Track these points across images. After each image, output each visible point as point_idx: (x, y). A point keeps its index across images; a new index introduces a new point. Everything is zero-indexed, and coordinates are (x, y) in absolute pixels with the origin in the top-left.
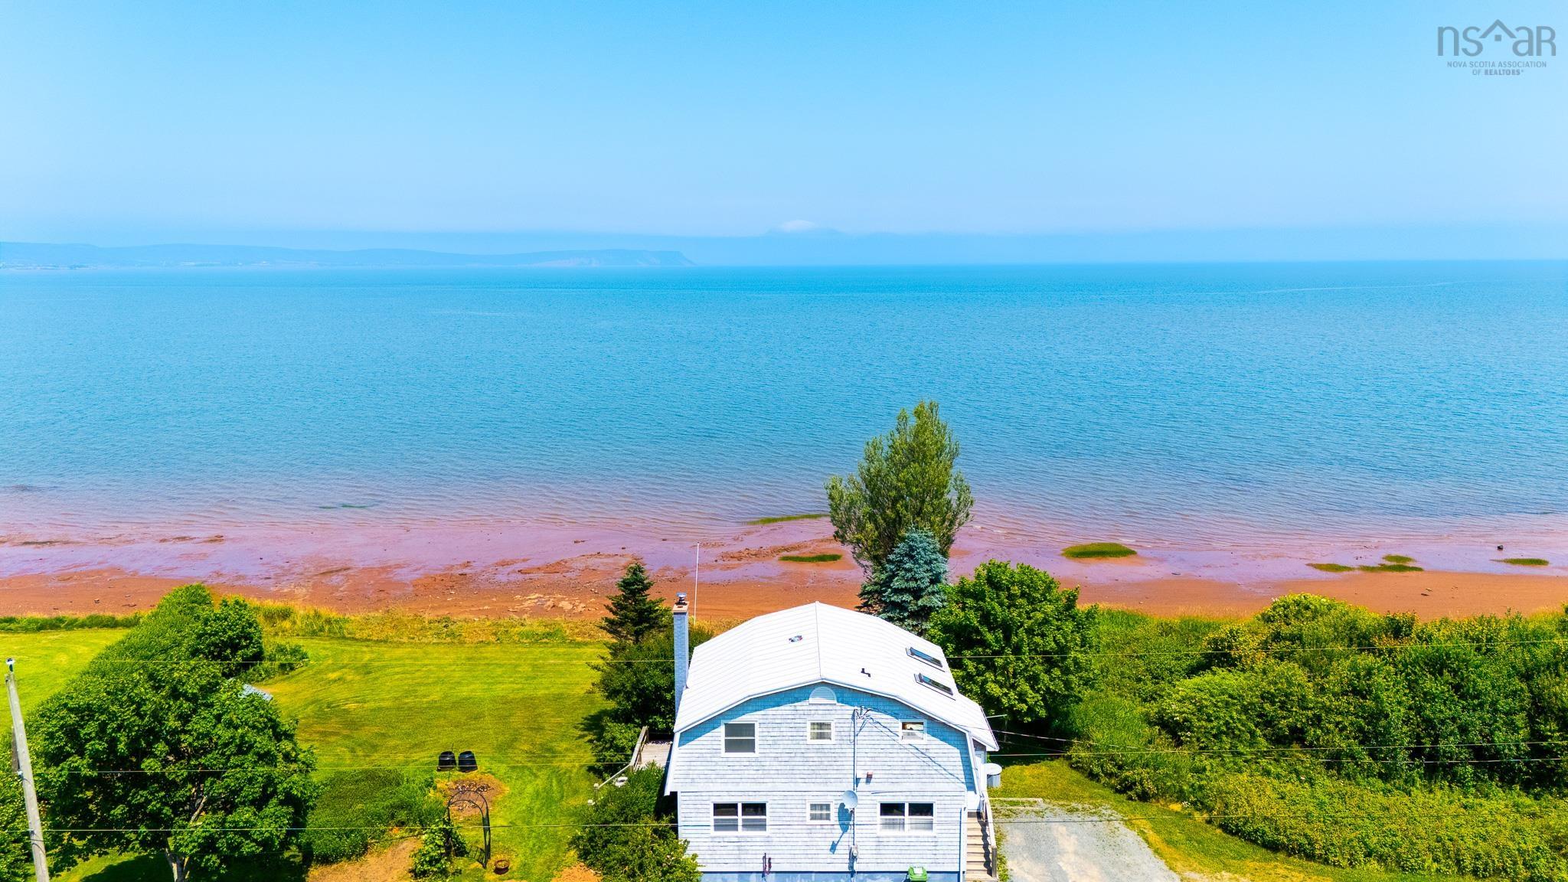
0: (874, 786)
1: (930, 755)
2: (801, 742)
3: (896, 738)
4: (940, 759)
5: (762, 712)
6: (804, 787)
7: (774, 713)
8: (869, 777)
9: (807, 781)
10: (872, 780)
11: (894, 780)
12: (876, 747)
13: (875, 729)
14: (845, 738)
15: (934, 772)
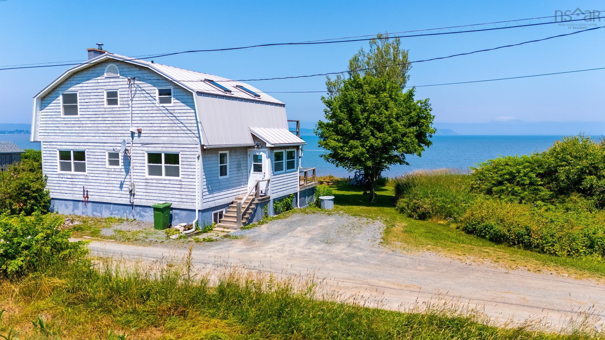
0: (143, 139)
1: (176, 115)
2: (102, 106)
3: (154, 102)
4: (182, 118)
5: (80, 85)
6: (104, 139)
7: (86, 85)
8: (140, 132)
9: (105, 135)
10: (142, 135)
11: (154, 135)
12: (143, 109)
13: (142, 95)
14: (125, 103)
15: (178, 128)
